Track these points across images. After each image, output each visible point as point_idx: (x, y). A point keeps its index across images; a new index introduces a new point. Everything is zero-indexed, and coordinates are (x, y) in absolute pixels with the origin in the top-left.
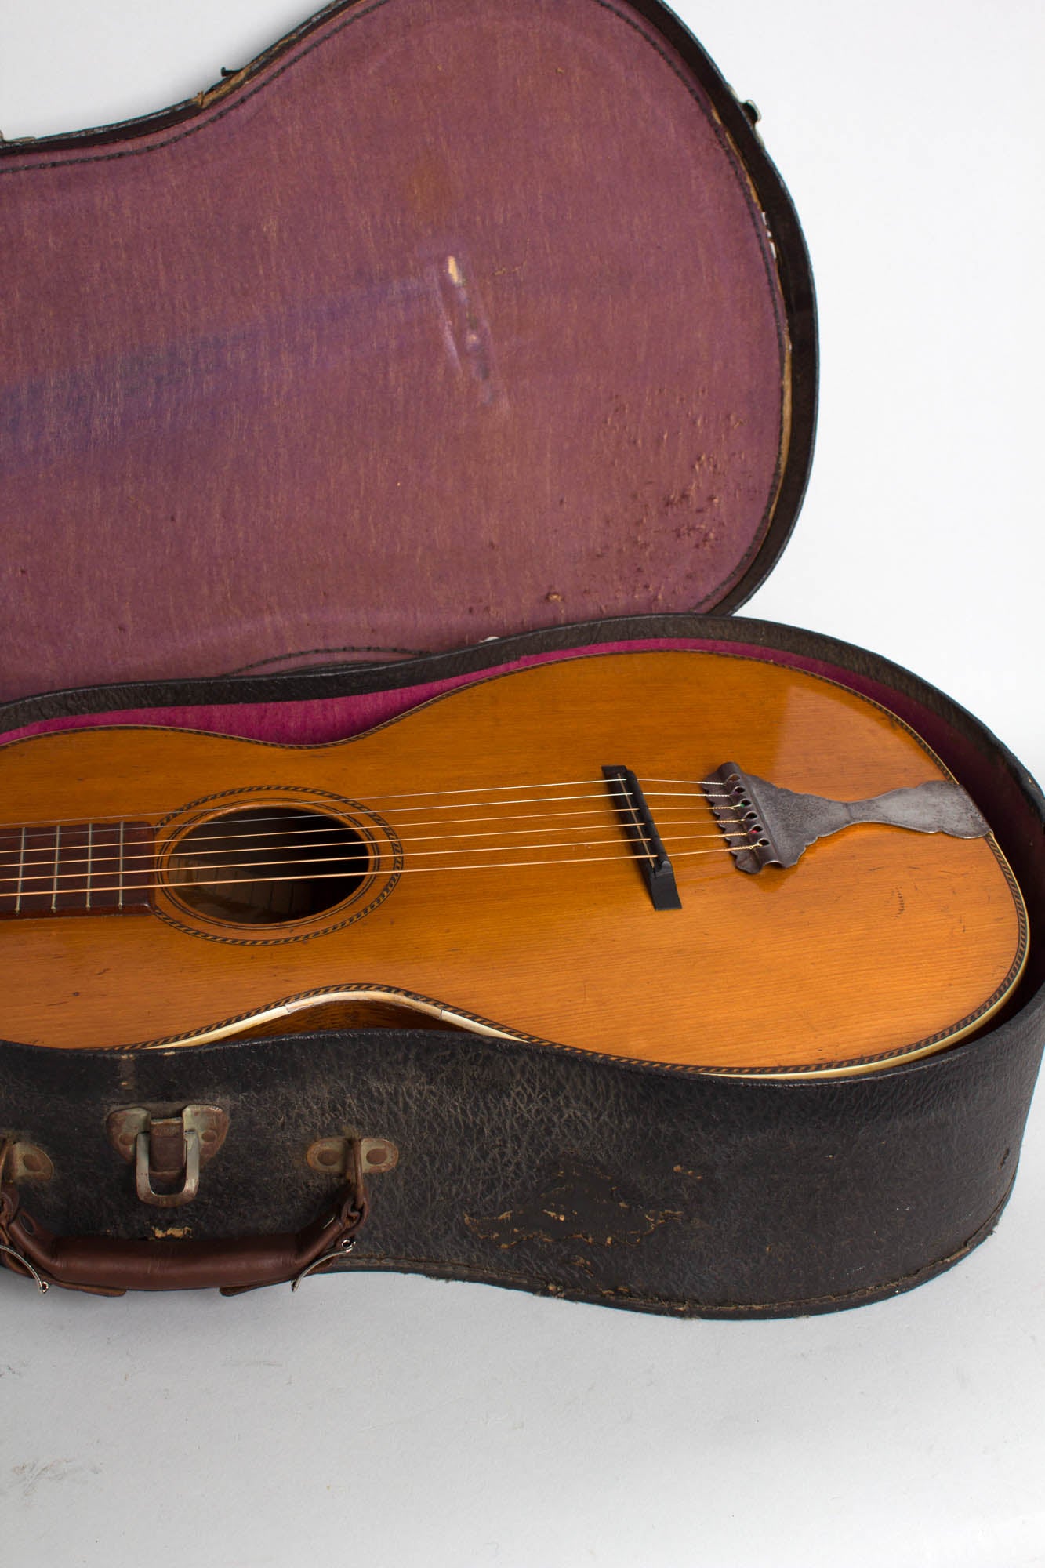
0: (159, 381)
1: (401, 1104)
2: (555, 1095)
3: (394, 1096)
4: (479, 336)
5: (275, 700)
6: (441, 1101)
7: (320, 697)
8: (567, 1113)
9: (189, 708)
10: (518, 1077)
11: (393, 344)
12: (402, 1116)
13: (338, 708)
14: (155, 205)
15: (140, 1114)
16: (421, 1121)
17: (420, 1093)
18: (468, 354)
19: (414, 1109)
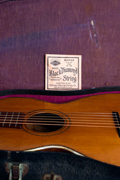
0: (37, 38)
1: (63, 168)
2: (94, 170)
3: (62, 167)
4: (96, 35)
5: (52, 95)
6: (71, 169)
7: (61, 95)
8: (96, 174)
9: (36, 95)
10: (87, 165)
11: (80, 35)
12: (63, 171)
13: (64, 98)
14: (39, 8)
15: (11, 164)
16: (67, 173)
17: (67, 167)
18: (94, 38)
19: (66, 170)
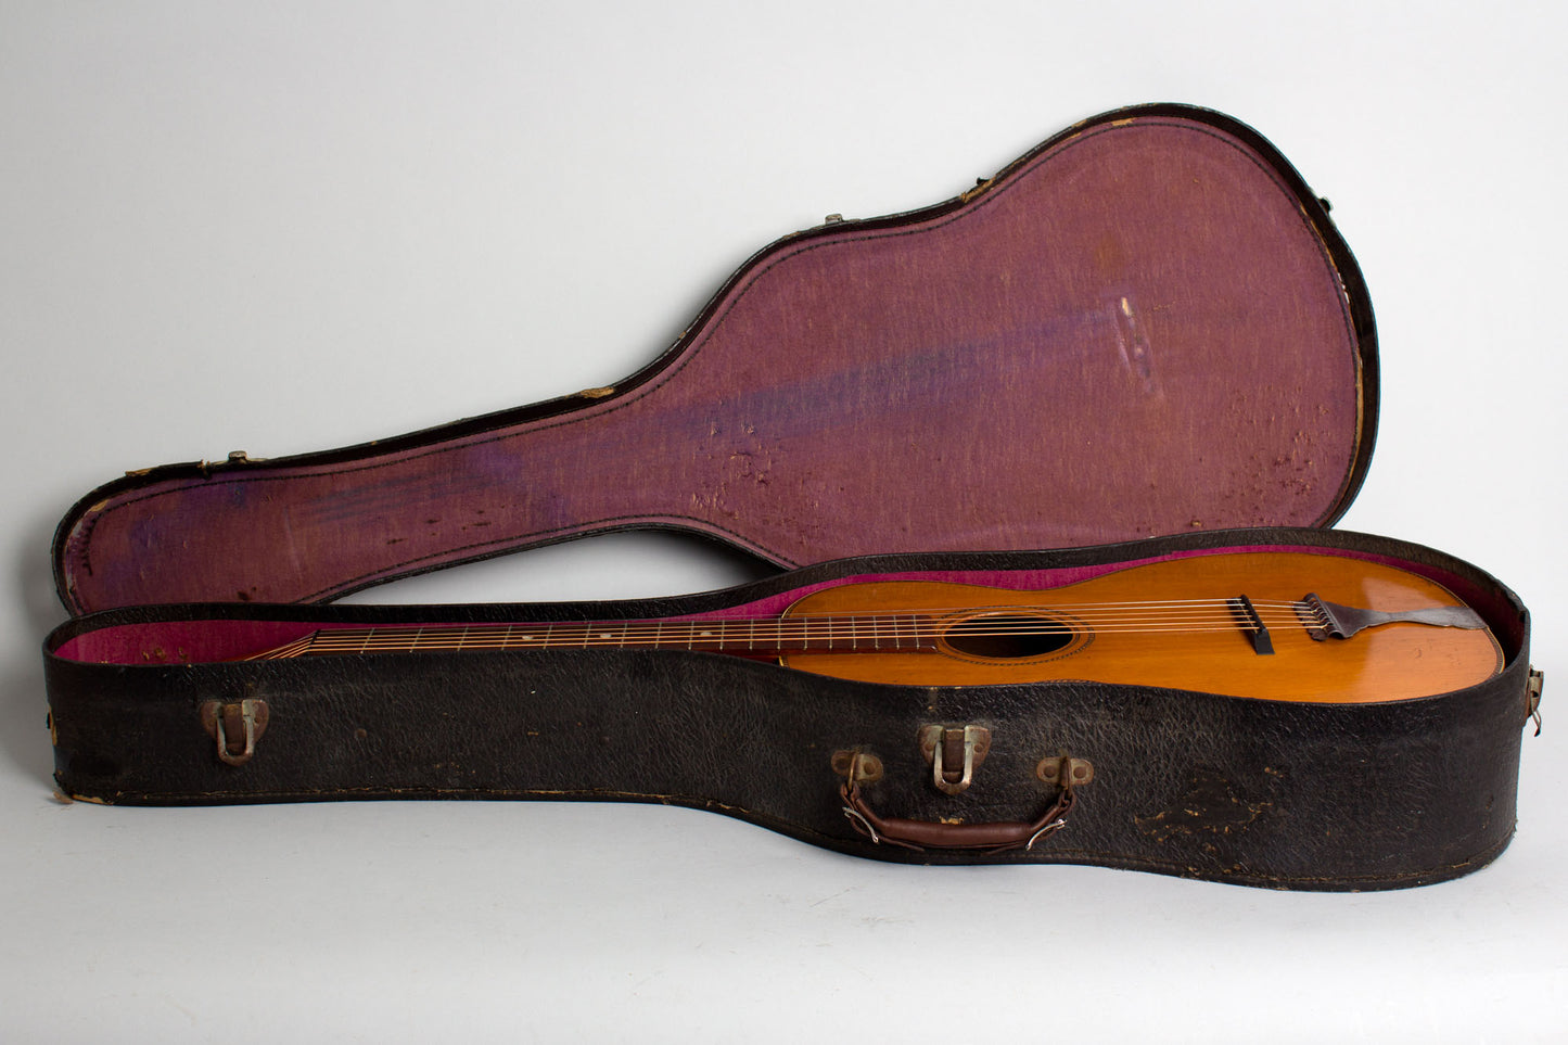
0: (932, 370)
1: (1095, 734)
2: (1190, 723)
3: (1090, 728)
4: (1143, 348)
5: (1007, 569)
6: (1120, 732)
8: (1198, 734)
9: (950, 572)
10: (1167, 712)
11: (1085, 353)
12: (1095, 742)
14: (932, 263)
15: (940, 728)
16: (1107, 747)
17: (1107, 726)
18: (1135, 360)
19: (1103, 738)
